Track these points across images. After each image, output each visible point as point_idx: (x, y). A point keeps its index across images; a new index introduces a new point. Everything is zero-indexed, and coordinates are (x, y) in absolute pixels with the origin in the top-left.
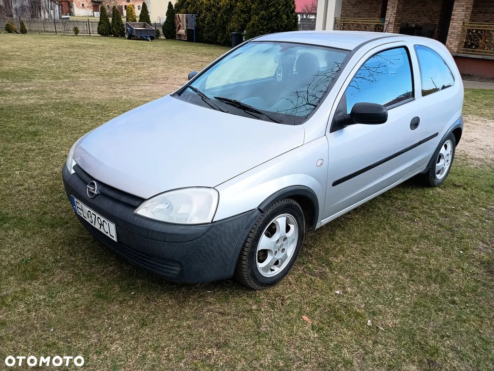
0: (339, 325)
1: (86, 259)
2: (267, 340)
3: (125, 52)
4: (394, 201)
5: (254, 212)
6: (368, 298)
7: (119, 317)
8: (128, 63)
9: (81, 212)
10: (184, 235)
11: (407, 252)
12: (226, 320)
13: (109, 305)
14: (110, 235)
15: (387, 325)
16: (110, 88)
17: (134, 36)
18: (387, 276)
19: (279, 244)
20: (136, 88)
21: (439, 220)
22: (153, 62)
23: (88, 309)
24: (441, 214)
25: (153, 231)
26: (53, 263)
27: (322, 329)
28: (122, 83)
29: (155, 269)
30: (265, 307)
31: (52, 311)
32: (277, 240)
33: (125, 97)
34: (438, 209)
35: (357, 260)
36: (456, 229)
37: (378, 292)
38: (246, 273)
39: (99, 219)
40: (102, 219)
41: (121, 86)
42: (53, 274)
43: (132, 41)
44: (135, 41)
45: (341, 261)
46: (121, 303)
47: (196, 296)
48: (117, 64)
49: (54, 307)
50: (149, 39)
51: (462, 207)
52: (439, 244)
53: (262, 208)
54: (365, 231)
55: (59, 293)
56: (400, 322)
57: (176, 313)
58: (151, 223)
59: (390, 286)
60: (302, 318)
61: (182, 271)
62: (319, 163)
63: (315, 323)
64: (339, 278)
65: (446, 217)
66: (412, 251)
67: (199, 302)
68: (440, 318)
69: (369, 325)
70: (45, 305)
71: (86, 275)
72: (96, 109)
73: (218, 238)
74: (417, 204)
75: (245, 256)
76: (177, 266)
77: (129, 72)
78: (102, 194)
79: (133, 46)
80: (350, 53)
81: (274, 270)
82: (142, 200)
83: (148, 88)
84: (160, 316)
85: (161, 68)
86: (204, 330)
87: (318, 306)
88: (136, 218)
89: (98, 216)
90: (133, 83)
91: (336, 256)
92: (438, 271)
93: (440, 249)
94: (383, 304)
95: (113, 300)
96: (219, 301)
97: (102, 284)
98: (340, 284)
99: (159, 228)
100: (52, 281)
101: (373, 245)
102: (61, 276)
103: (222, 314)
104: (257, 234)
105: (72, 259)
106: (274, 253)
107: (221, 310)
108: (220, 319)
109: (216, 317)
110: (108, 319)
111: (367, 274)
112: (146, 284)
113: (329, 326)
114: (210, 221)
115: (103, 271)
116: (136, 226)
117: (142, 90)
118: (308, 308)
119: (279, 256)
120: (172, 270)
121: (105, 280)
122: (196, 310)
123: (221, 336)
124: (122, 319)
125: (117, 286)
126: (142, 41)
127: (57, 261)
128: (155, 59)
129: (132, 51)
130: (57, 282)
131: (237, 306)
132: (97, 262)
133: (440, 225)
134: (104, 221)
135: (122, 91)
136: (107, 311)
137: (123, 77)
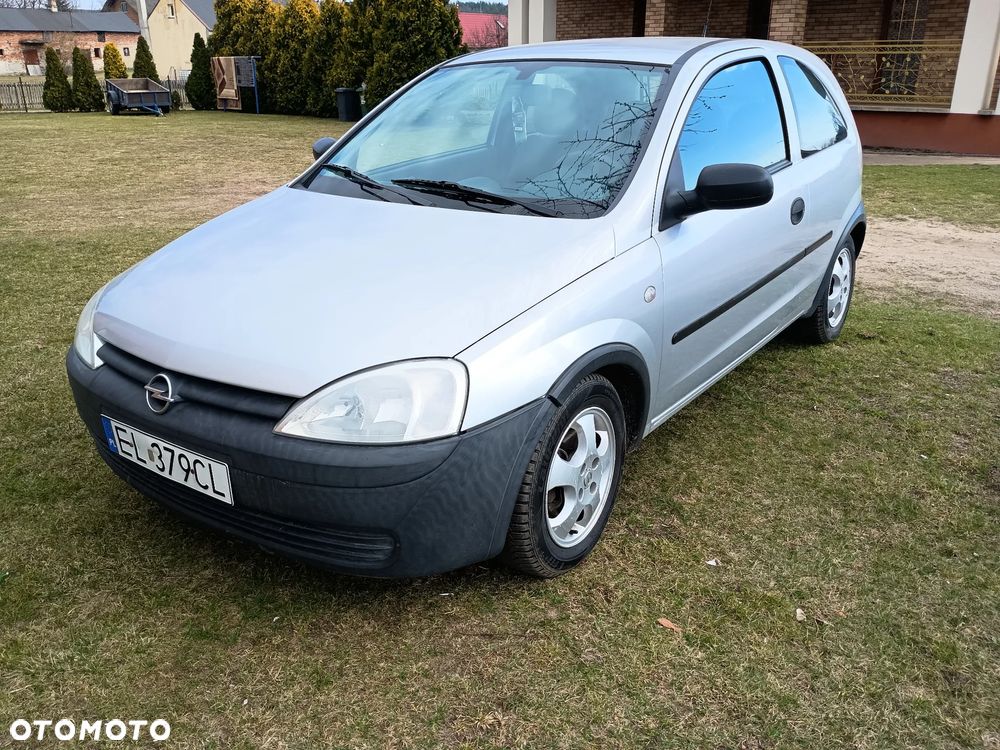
0: (738, 627)
1: (142, 560)
2: (604, 677)
3: (112, 138)
4: (760, 376)
5: (541, 405)
6: (776, 567)
7: (259, 675)
8: (127, 160)
9: (132, 451)
10: (402, 468)
11: (822, 467)
12: (503, 648)
13: (229, 652)
14: (215, 492)
15: (837, 615)
16: (100, 209)
17: (126, 107)
18: (800, 519)
19: (585, 474)
20: (157, 206)
21: (859, 402)
22: (182, 155)
23: (181, 667)
24: (860, 391)
25: (328, 467)
26: (68, 576)
27: (707, 640)
28: (124, 198)
29: (327, 554)
30: (576, 612)
31: (96, 682)
32: (582, 464)
33: (138, 224)
34: (849, 382)
35: (729, 494)
36: (897, 415)
37: (792, 552)
38: (528, 542)
39: (183, 460)
40: (192, 457)
41: (122, 204)
42: (74, 602)
43: (121, 117)
44: (128, 117)
45: (698, 500)
46: (254, 643)
47: (420, 608)
48: (101, 162)
49: (97, 673)
50: (159, 111)
51: (892, 375)
52: (877, 447)
53: (555, 395)
54: (726, 438)
55: (102, 640)
56: (859, 606)
57: (388, 649)
58: (320, 449)
59: (812, 537)
60: (658, 623)
61: (395, 552)
62: (648, 294)
63: (690, 630)
64: (704, 534)
65: (871, 396)
66: (831, 465)
67: (431, 618)
68: (935, 586)
69: (799, 619)
70: (75, 672)
71: (155, 595)
72: (80, 250)
73: (475, 468)
74: (806, 378)
75: (525, 503)
76: (384, 542)
77: (132, 175)
78: (187, 401)
79: (126, 127)
80: (670, 71)
81: (576, 532)
82: (291, 401)
83: (184, 203)
84: (353, 661)
85: (201, 165)
86: (461, 675)
87: (683, 595)
88: (281, 443)
89: (178, 451)
90: (147, 197)
91: (684, 493)
92: (894, 496)
93: (882, 455)
94: (813, 573)
95: (235, 640)
96: (474, 610)
97: (197, 610)
98: (712, 546)
99: (340, 458)
100: (75, 615)
101: (751, 463)
102: (93, 603)
103: (490, 637)
104: (547, 452)
105: (111, 562)
106: (577, 493)
107: (485, 630)
108: (489, 648)
109: (478, 645)
110: (236, 681)
111: (758, 520)
112: (299, 596)
113: (719, 633)
114: (453, 430)
115: (190, 581)
116: (282, 460)
117: (172, 209)
118: (663, 602)
119: (587, 499)
120: (372, 551)
121: (202, 600)
122: (429, 636)
123: (503, 684)
124: (267, 678)
125: (233, 609)
126: (145, 117)
127: (74, 572)
128: (182, 149)
129: (128, 135)
130: (89, 616)
131: (517, 617)
132: (172, 564)
133: (864, 411)
134: (196, 461)
135: (128, 212)
136: (228, 665)
137: (122, 185)
